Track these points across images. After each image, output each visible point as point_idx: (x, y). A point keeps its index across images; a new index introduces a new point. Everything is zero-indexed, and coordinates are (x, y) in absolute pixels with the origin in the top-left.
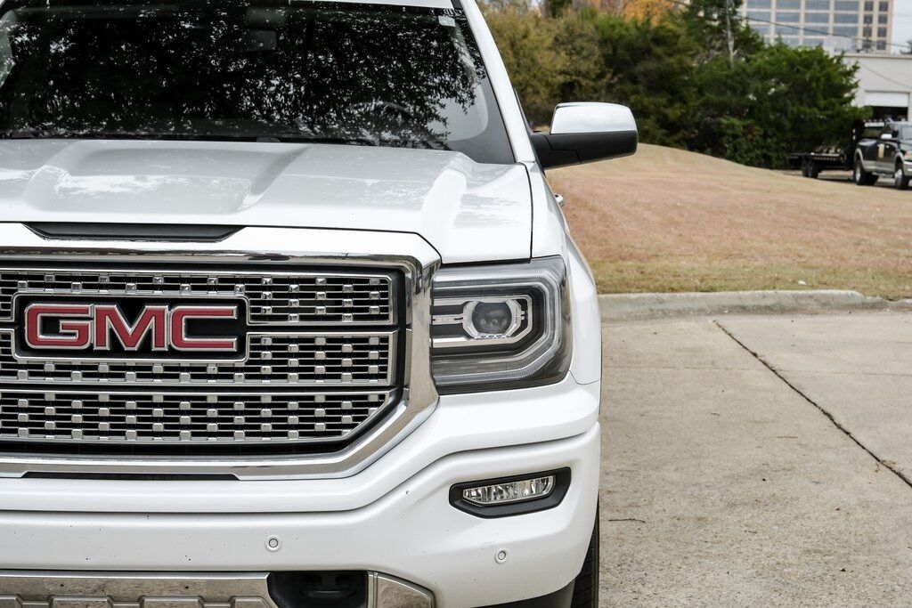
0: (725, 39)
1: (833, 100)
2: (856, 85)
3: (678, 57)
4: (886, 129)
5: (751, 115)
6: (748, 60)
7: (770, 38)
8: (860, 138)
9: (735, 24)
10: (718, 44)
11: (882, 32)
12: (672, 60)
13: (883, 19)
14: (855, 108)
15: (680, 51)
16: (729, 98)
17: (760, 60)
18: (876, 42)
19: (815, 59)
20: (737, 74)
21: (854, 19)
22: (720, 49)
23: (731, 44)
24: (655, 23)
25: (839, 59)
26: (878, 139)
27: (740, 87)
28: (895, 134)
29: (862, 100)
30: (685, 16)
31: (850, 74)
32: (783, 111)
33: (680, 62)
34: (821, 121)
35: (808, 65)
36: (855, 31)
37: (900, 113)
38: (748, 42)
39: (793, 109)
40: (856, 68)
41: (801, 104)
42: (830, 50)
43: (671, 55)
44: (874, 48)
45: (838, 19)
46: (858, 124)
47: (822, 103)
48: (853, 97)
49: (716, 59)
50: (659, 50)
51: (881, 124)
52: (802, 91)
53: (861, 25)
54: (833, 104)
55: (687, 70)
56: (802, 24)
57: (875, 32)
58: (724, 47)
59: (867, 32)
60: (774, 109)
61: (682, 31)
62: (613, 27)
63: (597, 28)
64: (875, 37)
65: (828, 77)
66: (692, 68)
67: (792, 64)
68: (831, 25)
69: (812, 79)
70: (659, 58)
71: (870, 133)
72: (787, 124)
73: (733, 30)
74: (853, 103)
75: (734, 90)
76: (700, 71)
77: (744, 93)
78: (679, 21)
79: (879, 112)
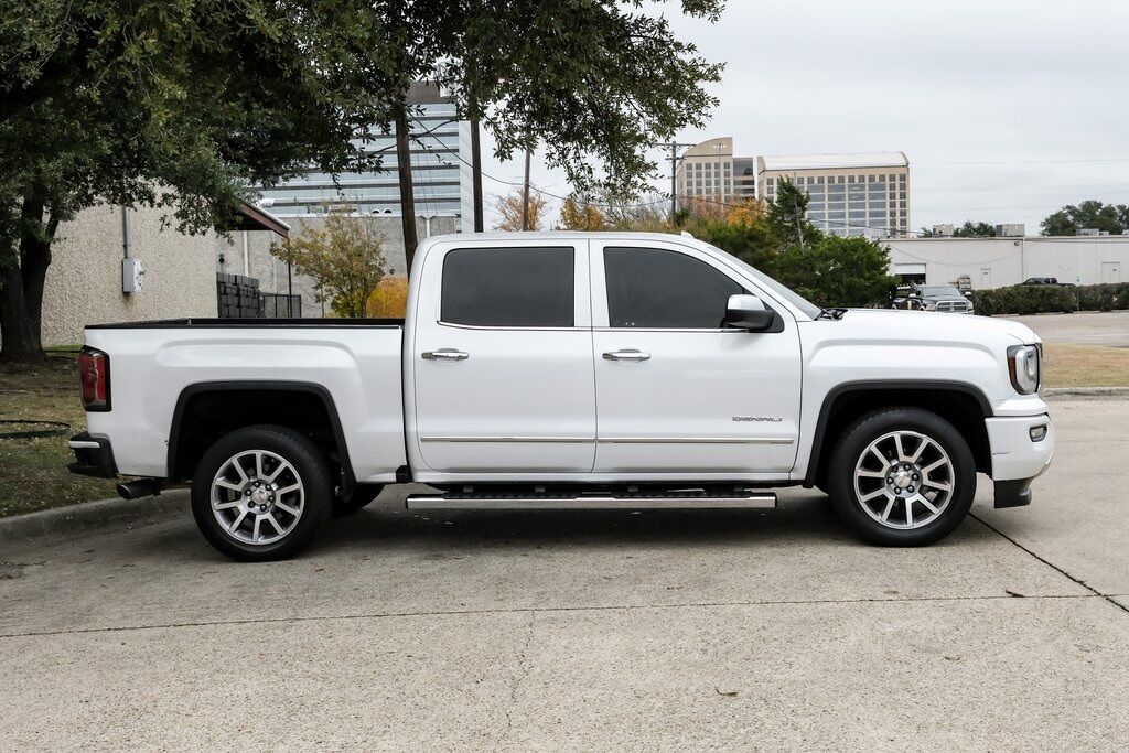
0: (797, 234)
1: (875, 272)
2: (889, 262)
3: (765, 248)
4: (912, 291)
5: (817, 285)
6: (813, 248)
7: (826, 230)
8: (894, 298)
9: (803, 223)
10: (792, 238)
11: (904, 222)
12: (761, 251)
13: (903, 214)
14: (890, 277)
15: (767, 245)
16: (800, 274)
17: (822, 247)
18: (899, 231)
19: (860, 245)
20: (807, 258)
21: (884, 214)
22: (793, 242)
23: (801, 237)
24: (749, 226)
25: (876, 243)
26: (907, 297)
27: (809, 267)
28: (918, 293)
29: (893, 271)
30: (768, 221)
31: (884, 254)
32: (840, 282)
33: (768, 252)
34: (866, 287)
35: (855, 250)
36: (884, 222)
37: (921, 278)
38: (813, 236)
39: (846, 280)
40: (888, 250)
41: (852, 276)
42: (869, 238)
43: (761, 247)
44: (898, 233)
45: (872, 215)
46: (893, 288)
47: (867, 274)
48: (887, 269)
49: (792, 248)
50: (752, 244)
51: (908, 287)
52: (852, 267)
53: (888, 218)
54: (874, 275)
55: (772, 257)
56: (847, 220)
57: (898, 223)
58: (797, 240)
59: (893, 223)
60: (834, 280)
61: (768, 230)
62: (720, 230)
63: (709, 232)
64: (898, 227)
65: (869, 257)
66: (776, 256)
67: (844, 249)
68: (867, 219)
69: (858, 260)
70: (753, 250)
71: (901, 293)
72: (843, 291)
73: (802, 228)
74: (888, 274)
75: (805, 269)
76: (781, 258)
77: (813, 270)
78: (764, 224)
79: (906, 279)
